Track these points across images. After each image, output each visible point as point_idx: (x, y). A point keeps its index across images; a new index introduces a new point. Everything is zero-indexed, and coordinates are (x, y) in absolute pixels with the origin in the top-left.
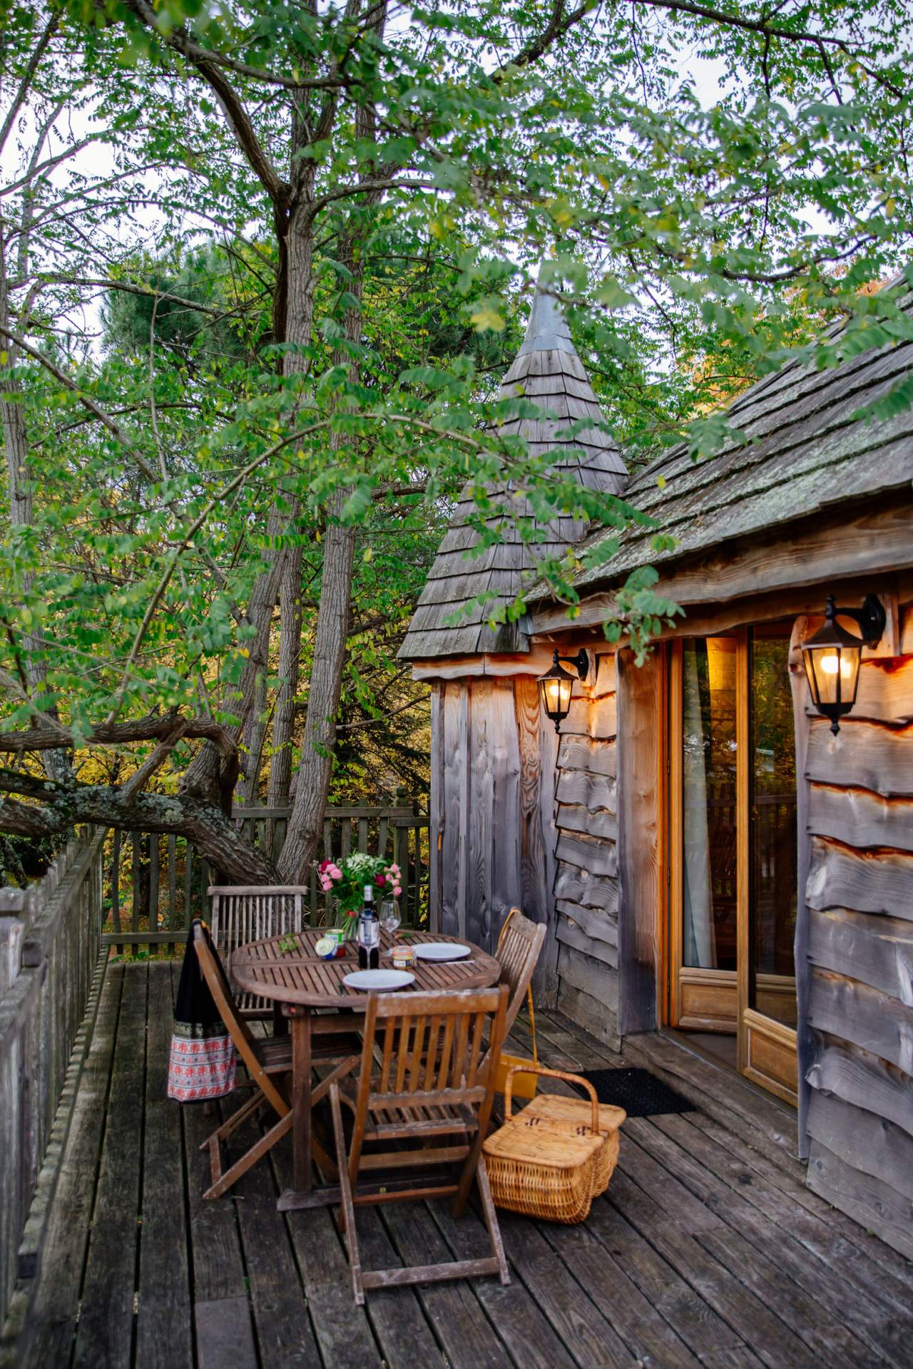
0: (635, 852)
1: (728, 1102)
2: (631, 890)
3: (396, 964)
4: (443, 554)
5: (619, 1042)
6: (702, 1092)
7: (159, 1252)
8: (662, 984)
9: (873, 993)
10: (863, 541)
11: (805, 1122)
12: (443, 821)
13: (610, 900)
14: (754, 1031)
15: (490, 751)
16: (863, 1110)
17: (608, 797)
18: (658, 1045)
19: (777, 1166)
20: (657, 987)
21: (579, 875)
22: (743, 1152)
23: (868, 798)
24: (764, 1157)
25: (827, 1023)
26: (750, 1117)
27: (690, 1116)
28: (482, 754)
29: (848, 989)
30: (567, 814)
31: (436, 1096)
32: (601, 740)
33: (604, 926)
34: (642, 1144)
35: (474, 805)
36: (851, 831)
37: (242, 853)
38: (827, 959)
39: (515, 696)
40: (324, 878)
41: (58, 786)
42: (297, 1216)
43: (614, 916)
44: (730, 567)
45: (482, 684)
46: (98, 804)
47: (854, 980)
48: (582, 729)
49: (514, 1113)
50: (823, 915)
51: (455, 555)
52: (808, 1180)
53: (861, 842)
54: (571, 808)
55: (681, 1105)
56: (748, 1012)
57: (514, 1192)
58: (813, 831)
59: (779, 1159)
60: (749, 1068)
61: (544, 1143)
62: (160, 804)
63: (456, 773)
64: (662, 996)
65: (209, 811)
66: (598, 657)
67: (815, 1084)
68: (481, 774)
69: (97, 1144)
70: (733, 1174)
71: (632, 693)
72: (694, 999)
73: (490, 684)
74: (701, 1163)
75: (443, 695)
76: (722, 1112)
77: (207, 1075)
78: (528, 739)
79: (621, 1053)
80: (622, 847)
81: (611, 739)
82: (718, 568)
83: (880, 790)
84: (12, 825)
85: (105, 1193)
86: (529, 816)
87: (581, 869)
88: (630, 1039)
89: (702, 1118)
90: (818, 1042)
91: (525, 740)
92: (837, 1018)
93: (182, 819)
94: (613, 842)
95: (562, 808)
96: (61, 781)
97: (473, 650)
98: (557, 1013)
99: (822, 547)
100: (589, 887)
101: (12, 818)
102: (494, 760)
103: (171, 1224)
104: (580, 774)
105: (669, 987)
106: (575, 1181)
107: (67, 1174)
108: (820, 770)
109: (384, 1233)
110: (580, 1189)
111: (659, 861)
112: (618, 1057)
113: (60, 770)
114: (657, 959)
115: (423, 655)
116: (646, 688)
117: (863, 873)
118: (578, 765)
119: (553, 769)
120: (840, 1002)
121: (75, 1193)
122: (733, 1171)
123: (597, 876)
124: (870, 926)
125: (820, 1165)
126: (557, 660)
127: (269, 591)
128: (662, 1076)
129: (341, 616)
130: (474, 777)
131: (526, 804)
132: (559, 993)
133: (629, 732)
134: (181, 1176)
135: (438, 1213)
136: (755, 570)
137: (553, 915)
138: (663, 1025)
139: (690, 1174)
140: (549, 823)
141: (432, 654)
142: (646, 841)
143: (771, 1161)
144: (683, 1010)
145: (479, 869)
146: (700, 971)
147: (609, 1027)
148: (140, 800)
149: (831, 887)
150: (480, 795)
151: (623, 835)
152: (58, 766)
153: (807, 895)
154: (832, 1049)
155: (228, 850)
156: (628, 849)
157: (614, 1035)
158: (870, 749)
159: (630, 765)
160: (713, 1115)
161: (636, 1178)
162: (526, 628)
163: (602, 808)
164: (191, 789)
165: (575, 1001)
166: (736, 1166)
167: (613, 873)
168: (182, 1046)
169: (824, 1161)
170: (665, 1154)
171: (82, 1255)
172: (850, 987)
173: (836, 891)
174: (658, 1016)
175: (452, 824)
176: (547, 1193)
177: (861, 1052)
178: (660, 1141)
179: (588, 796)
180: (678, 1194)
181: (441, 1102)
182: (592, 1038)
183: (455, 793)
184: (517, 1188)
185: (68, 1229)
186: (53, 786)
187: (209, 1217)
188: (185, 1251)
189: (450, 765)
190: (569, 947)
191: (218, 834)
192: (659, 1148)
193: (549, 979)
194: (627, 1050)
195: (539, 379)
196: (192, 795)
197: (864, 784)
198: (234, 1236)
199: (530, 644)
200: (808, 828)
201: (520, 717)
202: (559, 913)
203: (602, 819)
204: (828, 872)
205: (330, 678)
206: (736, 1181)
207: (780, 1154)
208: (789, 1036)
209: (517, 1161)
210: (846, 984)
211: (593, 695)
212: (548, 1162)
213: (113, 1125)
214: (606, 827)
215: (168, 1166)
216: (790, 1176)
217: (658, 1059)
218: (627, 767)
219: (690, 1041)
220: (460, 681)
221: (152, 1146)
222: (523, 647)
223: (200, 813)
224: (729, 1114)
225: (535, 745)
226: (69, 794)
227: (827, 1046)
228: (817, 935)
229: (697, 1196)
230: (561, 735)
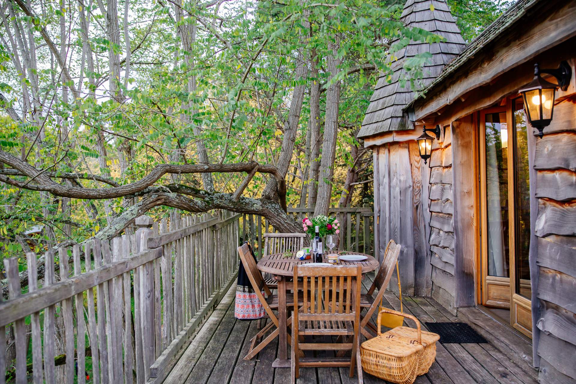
0: (463, 220)
1: (502, 339)
2: (460, 237)
3: (330, 261)
4: (377, 89)
5: (456, 311)
6: (491, 334)
7: (217, 377)
8: (478, 283)
9: (570, 279)
10: (552, 27)
11: (536, 348)
12: (380, 211)
13: (451, 243)
14: (519, 305)
15: (398, 177)
16: (566, 342)
17: (449, 194)
18: (474, 312)
19: (524, 371)
20: (475, 285)
21: (439, 233)
22: (507, 363)
23: (565, 174)
24: (518, 366)
25: (546, 296)
26: (512, 346)
27: (483, 345)
28: (395, 179)
29: (557, 278)
30: (434, 205)
31: (331, 316)
32: (447, 167)
33: (449, 256)
34: (454, 355)
35: (392, 203)
36: (557, 193)
37: (289, 224)
38: (546, 262)
39: (409, 151)
40: (304, 225)
41: (206, 193)
42: (280, 370)
43: (452, 250)
44: (491, 63)
45: (394, 146)
46: (223, 201)
47: (560, 273)
48: (439, 164)
49: (382, 332)
50: (544, 239)
51: (381, 89)
52: (539, 379)
53: (562, 197)
54: (436, 202)
55: (479, 339)
56: (515, 295)
57: (375, 366)
58: (538, 196)
59: (526, 368)
60: (516, 324)
61: (391, 346)
62: (251, 202)
63: (384, 189)
64: (478, 289)
65: (274, 205)
66: (445, 128)
67: (541, 328)
68: (395, 188)
69: (210, 336)
70: (499, 372)
71: (459, 142)
72: (494, 292)
73: (398, 146)
74: (483, 366)
75: (378, 154)
76: (499, 344)
77: (251, 309)
78: (416, 171)
79: (456, 316)
80: (456, 217)
81: (450, 166)
82: (486, 65)
83: (571, 168)
84: (180, 205)
85: (206, 354)
86: (417, 206)
87: (440, 230)
88: (460, 309)
89: (490, 346)
90: (543, 307)
91: (414, 171)
92: (551, 293)
93: (261, 208)
94: (452, 215)
95: (432, 202)
96: (209, 191)
97: (387, 130)
98: (431, 298)
99: (532, 38)
100: (443, 238)
101: (180, 202)
102: (400, 181)
103: (227, 368)
104: (439, 185)
105: (481, 285)
106: (405, 364)
107: (194, 345)
108: (542, 163)
109: (316, 380)
110: (408, 368)
111: (475, 224)
112: (455, 318)
113: (209, 187)
114: (475, 271)
115: (367, 135)
116: (467, 140)
117: (563, 214)
118: (438, 181)
119: (428, 184)
120: (553, 285)
121: (194, 352)
122: (499, 371)
123: (446, 232)
124: (568, 243)
125: (545, 371)
126: (425, 130)
127: (296, 109)
128: (473, 326)
129: (334, 122)
130: (392, 189)
131: (415, 201)
132: (432, 289)
133: (458, 161)
134: (238, 350)
135: (343, 375)
136: (502, 61)
137: (429, 252)
138: (478, 304)
139: (475, 370)
140: (426, 210)
141: (371, 134)
142: (468, 214)
143: (521, 368)
144: (488, 297)
145: (395, 232)
146: (497, 278)
147: (452, 304)
148: (242, 200)
149: (548, 224)
150: (394, 198)
151: (456, 211)
152: (208, 185)
153: (536, 230)
154: (550, 310)
155: (283, 222)
156: (459, 218)
157: (454, 308)
158: (567, 147)
159: (459, 177)
160: (495, 345)
161: (446, 369)
162: (413, 118)
163: (447, 200)
164: (266, 196)
165: (438, 293)
166: (501, 369)
167: (452, 231)
168: (239, 295)
169: (547, 369)
170: (464, 360)
171: (187, 375)
172: (558, 276)
173: (551, 226)
174: (475, 299)
175: (383, 212)
176: (390, 368)
177: (564, 311)
178: (464, 355)
179: (442, 195)
180: (465, 378)
181: (333, 319)
182: (445, 310)
183: (384, 198)
184: (377, 365)
185: (186, 366)
186: (204, 192)
187: (243, 367)
188: (228, 378)
189: (382, 185)
190: (436, 267)
191: (278, 215)
192: (462, 358)
193: (427, 283)
194: (459, 315)
195: (420, 4)
196: (267, 198)
197: (563, 166)
198: (250, 375)
199: (414, 126)
200: (536, 194)
201: (412, 160)
202: (432, 252)
203: (448, 204)
204: (546, 216)
205: (330, 149)
206: (499, 375)
207: (525, 365)
208: (528, 303)
209: (377, 352)
210: (556, 275)
211: (443, 147)
212: (390, 354)
213: (220, 329)
214: (449, 208)
215: (235, 347)
216: (530, 376)
217: (471, 318)
218: (457, 178)
219: (491, 312)
220: (384, 145)
221: (231, 338)
222: (411, 127)
223: (269, 206)
224: (503, 345)
225: (419, 173)
226: (211, 196)
227: (547, 309)
228: (541, 250)
229: (475, 380)
230: (431, 168)
